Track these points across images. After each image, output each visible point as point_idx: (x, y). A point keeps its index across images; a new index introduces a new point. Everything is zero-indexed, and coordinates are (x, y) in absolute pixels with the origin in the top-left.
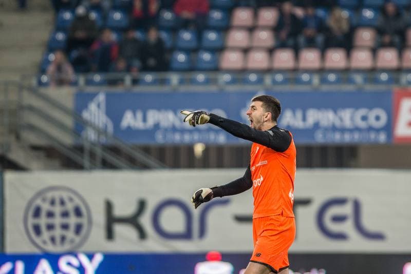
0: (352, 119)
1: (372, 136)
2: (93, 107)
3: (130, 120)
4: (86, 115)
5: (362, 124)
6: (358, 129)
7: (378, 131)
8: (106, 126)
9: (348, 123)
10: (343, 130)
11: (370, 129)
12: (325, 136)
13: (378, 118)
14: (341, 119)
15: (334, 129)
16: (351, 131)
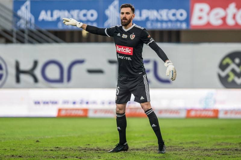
0: (167, 16)
1: (178, 25)
2: (23, 8)
3: (44, 16)
4: (19, 13)
5: (173, 18)
6: (170, 21)
7: (181, 22)
8: (31, 19)
9: (165, 18)
10: (162, 21)
11: (177, 21)
12: (152, 24)
13: (181, 15)
14: (161, 16)
15: (157, 21)
16: (166, 22)
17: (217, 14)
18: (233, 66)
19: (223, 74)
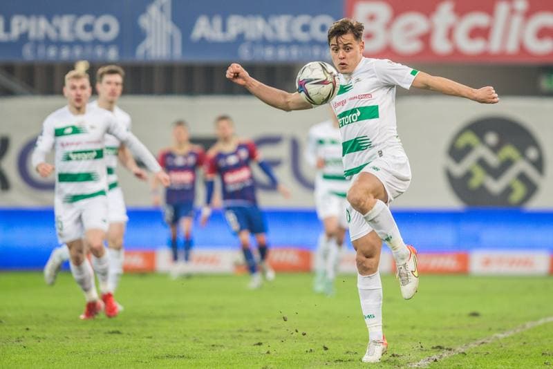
0: (289, 30)
5: (303, 36)
6: (296, 43)
9: (283, 35)
10: (277, 44)
12: (251, 51)
14: (274, 30)
15: (264, 42)
16: (288, 45)
17: (409, 27)
18: (481, 151)
19: (458, 170)
